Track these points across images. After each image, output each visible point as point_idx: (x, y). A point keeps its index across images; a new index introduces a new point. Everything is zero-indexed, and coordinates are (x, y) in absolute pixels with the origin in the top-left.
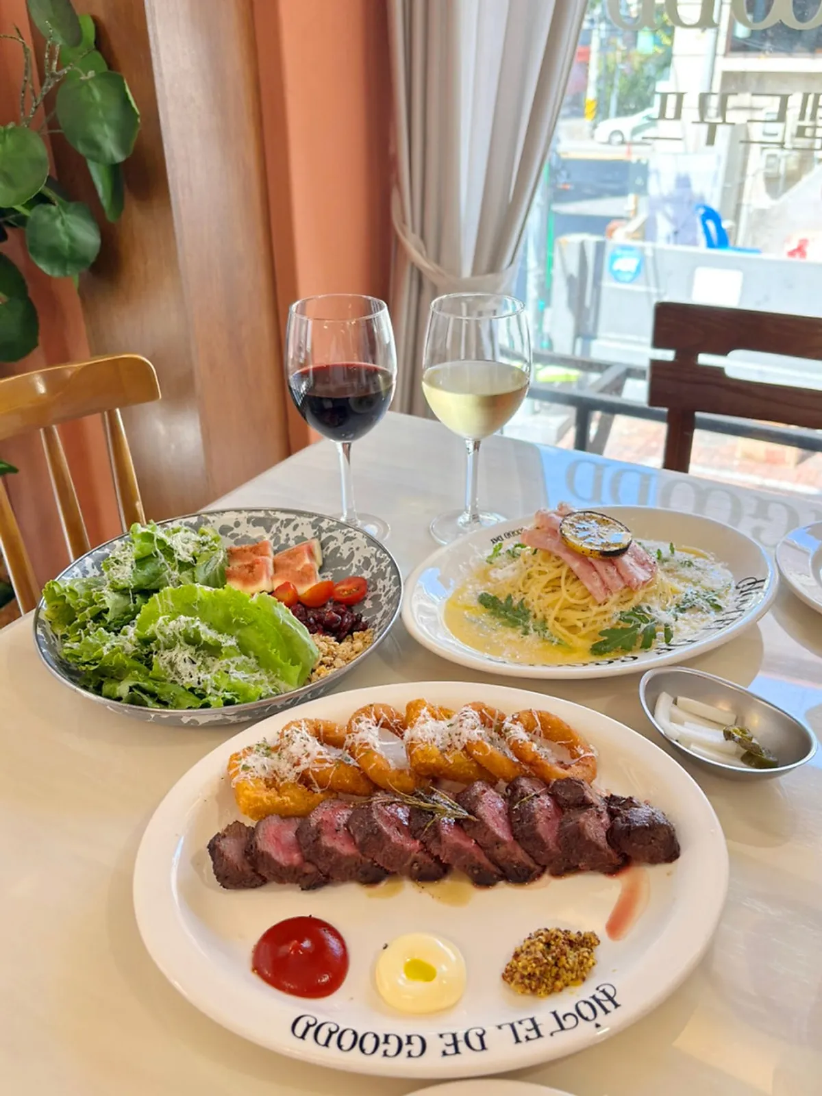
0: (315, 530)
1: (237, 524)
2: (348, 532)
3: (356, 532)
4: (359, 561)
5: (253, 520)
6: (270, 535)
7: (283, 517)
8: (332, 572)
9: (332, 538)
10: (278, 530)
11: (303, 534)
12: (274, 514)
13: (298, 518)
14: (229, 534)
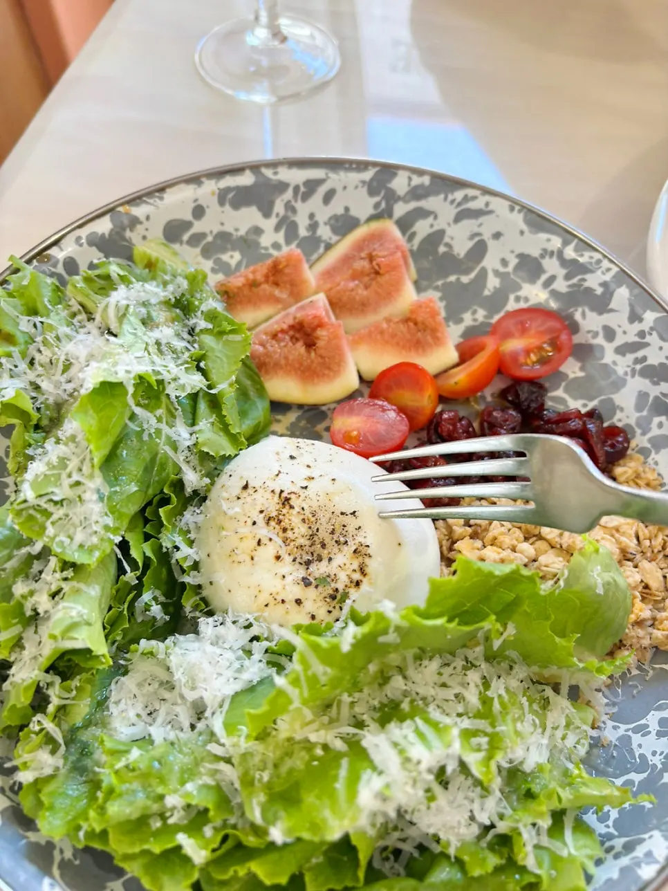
0: (377, 199)
1: (199, 212)
2: (466, 199)
3: (487, 198)
4: (504, 262)
5: (230, 195)
6: (273, 221)
7: (297, 177)
8: (436, 288)
9: (422, 213)
10: (290, 207)
11: (347, 209)
12: (276, 173)
13: (332, 175)
14: (186, 237)
